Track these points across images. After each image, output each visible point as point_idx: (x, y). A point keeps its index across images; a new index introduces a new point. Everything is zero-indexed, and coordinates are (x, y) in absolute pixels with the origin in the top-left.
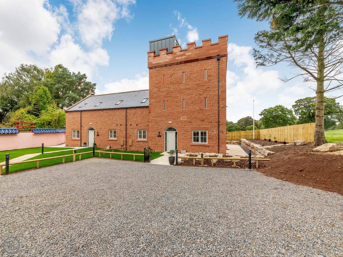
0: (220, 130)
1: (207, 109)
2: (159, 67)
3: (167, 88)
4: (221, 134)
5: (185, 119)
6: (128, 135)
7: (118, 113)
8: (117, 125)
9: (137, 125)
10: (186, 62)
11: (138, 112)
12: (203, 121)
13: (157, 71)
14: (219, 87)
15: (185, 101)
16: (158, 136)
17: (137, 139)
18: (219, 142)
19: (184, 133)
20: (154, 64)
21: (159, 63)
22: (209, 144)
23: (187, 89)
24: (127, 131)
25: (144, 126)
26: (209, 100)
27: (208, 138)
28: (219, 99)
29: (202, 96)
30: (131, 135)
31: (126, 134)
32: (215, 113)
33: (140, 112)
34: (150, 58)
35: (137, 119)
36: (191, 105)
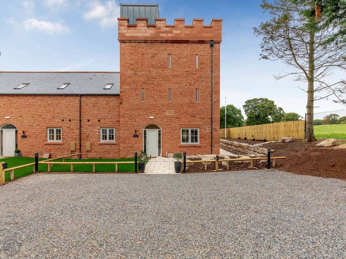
0: (214, 127)
1: (199, 103)
2: (136, 41)
3: (146, 72)
4: (214, 132)
5: (172, 114)
6: (83, 136)
7: (64, 102)
8: (63, 120)
9: (99, 121)
10: (173, 42)
11: (100, 101)
12: (194, 117)
13: (132, 46)
14: (212, 77)
15: (172, 91)
16: (134, 136)
17: (100, 141)
18: (212, 141)
19: (170, 132)
20: (127, 37)
21: (136, 37)
22: (201, 145)
23: (174, 76)
24: (82, 129)
25: (110, 122)
26: (201, 92)
27: (200, 138)
28: (212, 91)
29: (193, 87)
30: (88, 136)
31: (80, 134)
32: (207, 107)
33: (105, 102)
34: (122, 28)
35: (100, 112)
36: (179, 97)
